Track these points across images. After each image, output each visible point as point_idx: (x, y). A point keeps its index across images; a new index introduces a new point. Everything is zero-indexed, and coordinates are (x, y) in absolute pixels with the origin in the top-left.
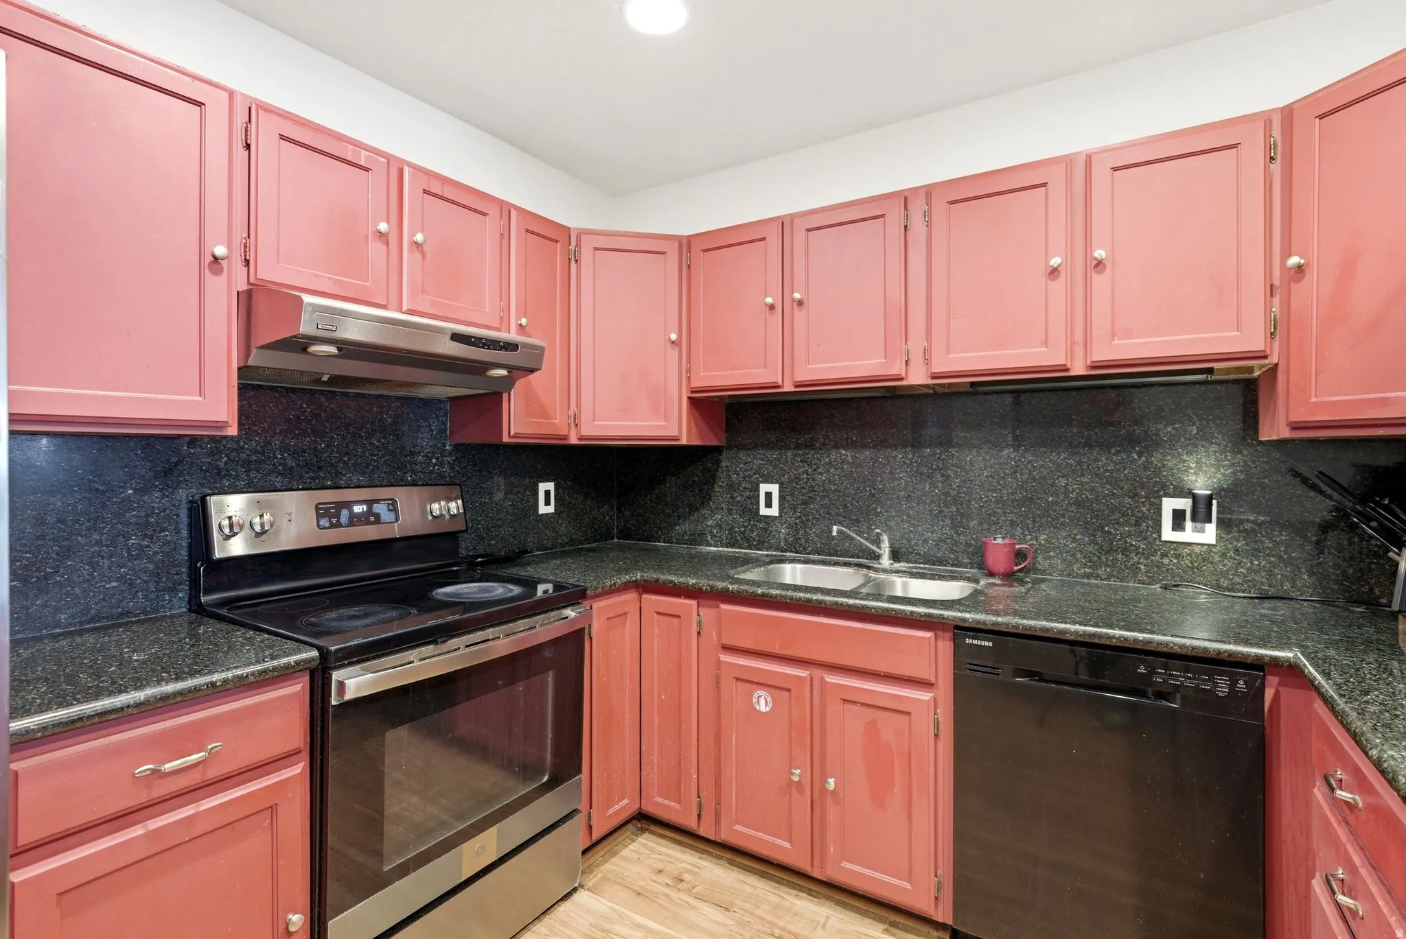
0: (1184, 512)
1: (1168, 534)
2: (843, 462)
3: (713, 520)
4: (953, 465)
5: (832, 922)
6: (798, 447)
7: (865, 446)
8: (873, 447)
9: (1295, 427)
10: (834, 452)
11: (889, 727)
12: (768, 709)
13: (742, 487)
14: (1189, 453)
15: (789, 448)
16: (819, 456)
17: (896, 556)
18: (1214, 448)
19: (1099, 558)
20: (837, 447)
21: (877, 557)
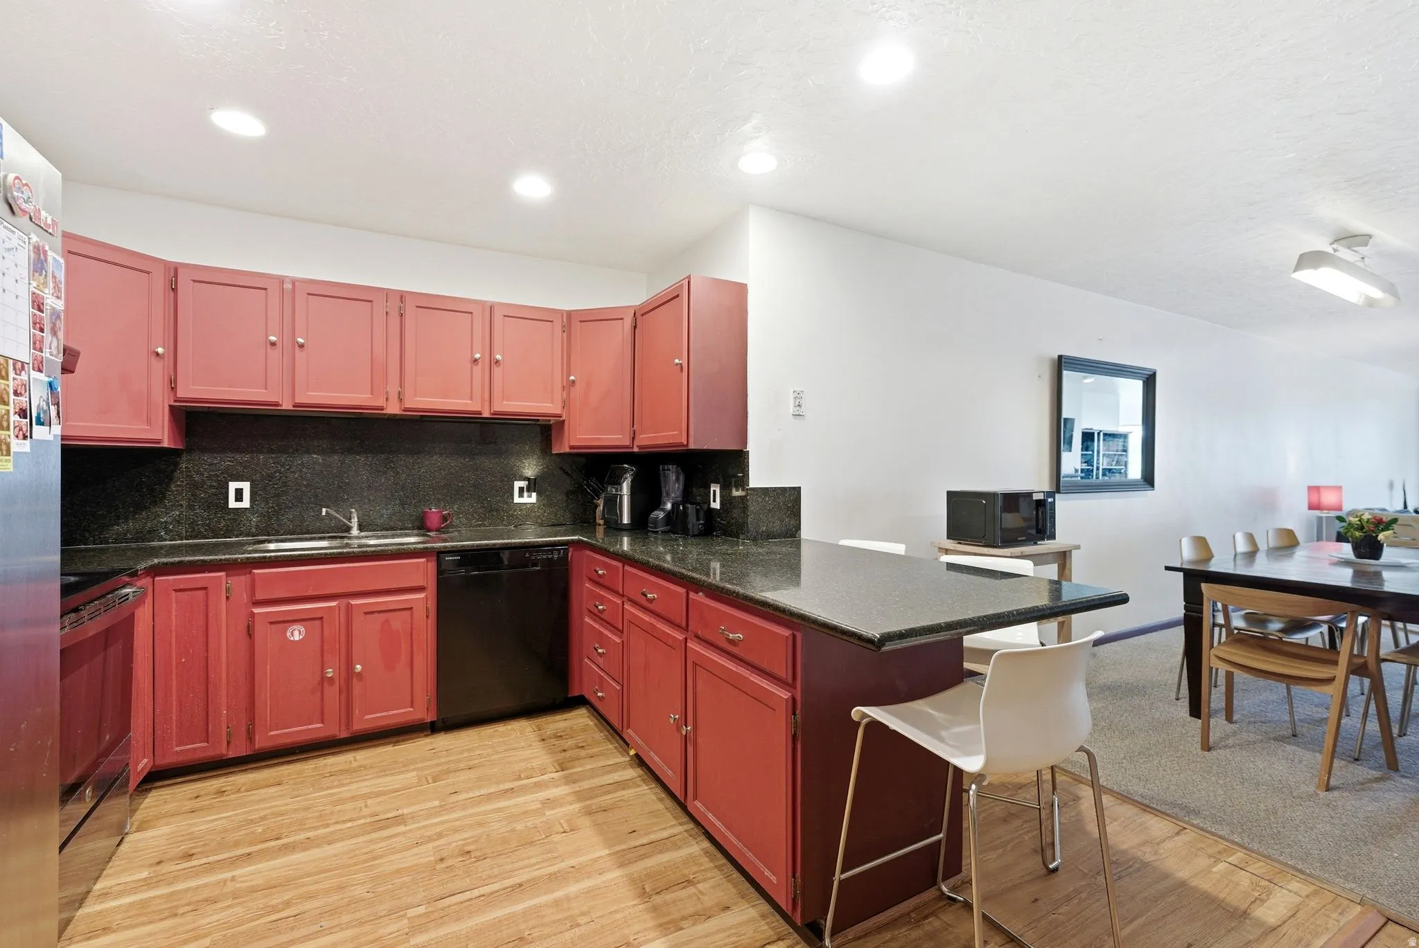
0: (523, 488)
1: (517, 500)
2: (314, 463)
3: (166, 515)
4: (400, 465)
5: (358, 757)
6: (271, 451)
7: (334, 452)
8: (341, 453)
9: (572, 447)
10: (306, 456)
11: (397, 622)
12: (301, 637)
13: (207, 485)
14: (526, 459)
15: (262, 452)
16: (291, 459)
17: (361, 528)
18: (535, 456)
19: (485, 515)
20: (308, 452)
21: (348, 529)
